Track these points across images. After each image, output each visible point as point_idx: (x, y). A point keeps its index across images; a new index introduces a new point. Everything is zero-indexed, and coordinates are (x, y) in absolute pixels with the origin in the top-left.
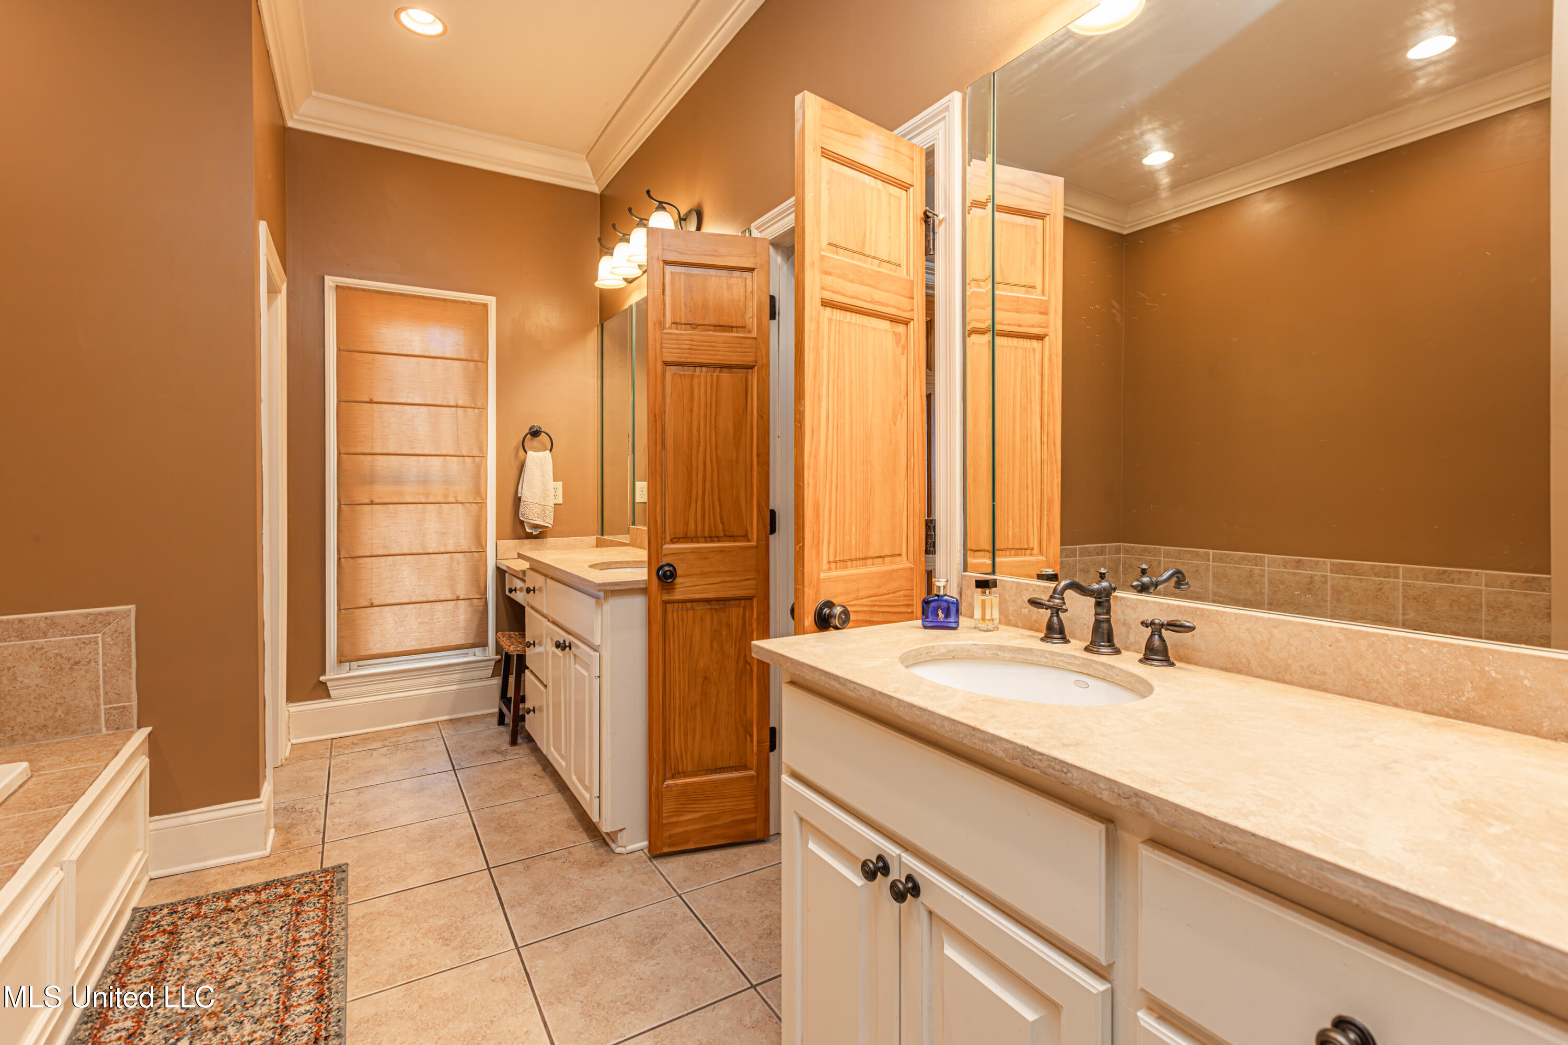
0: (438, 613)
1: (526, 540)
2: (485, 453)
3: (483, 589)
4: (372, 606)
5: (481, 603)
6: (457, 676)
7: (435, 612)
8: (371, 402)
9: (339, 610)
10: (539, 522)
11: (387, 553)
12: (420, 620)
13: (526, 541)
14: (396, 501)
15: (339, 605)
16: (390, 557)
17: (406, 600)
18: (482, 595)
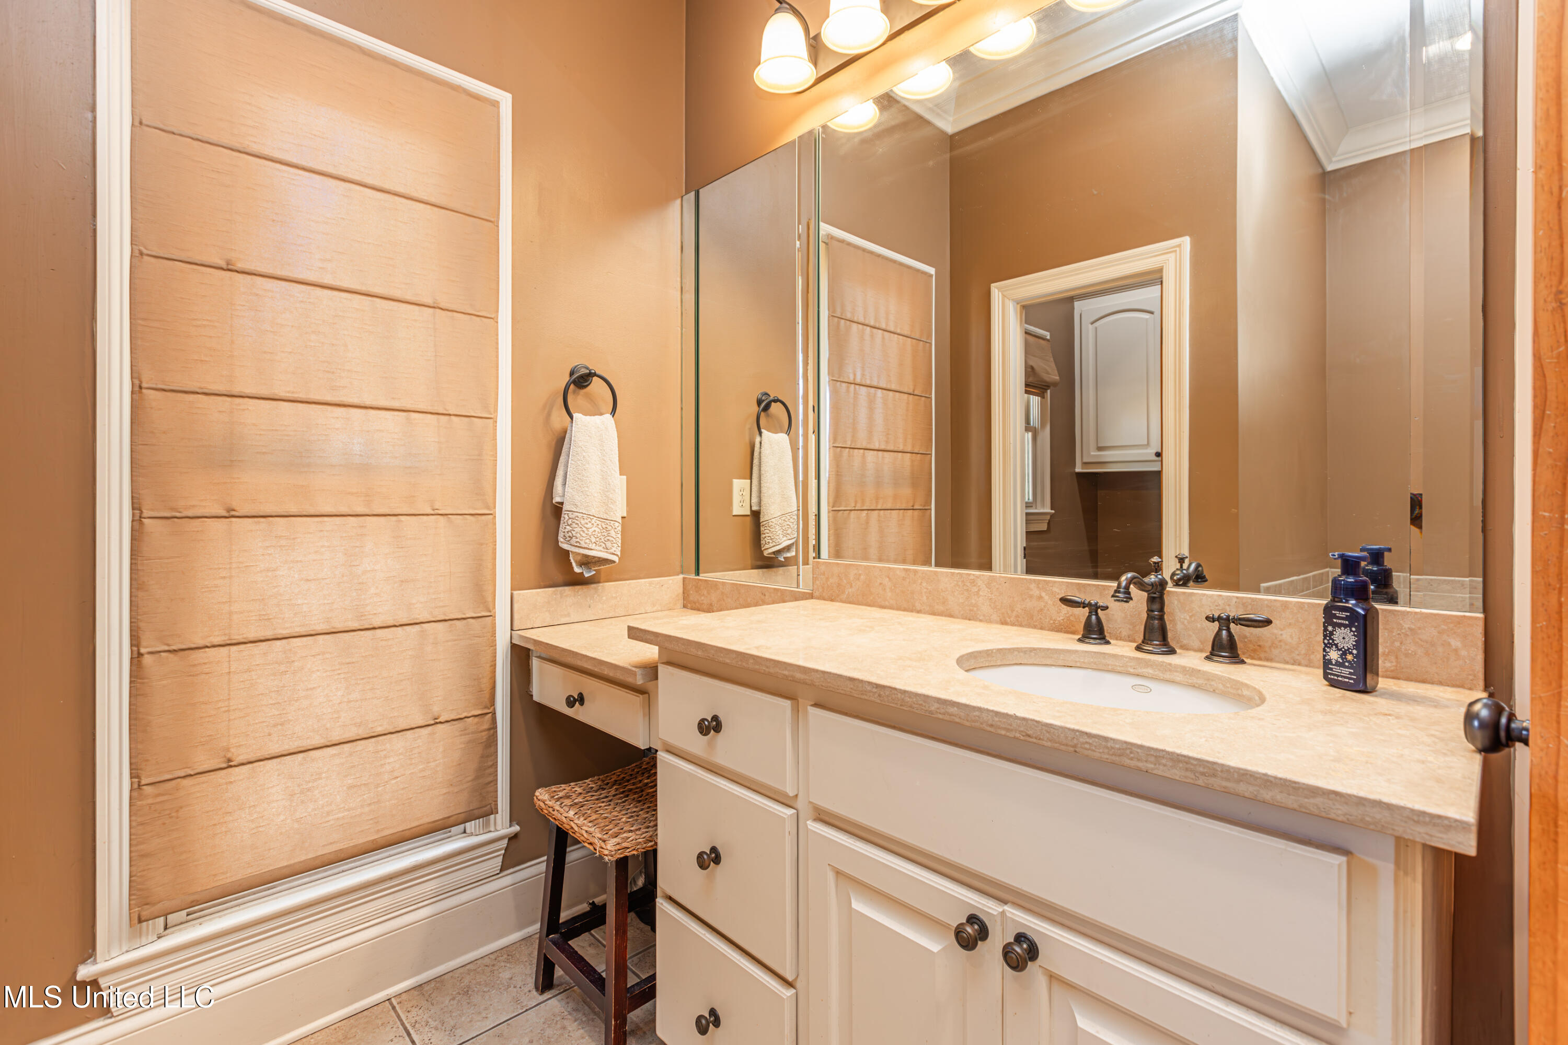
0: (392, 760)
1: (566, 588)
2: (492, 410)
3: (486, 694)
4: (229, 765)
5: (486, 723)
6: (430, 887)
7: (385, 757)
8: (229, 268)
9: (137, 787)
10: (597, 552)
11: (269, 634)
12: (350, 781)
13: (567, 590)
14: (294, 510)
15: (135, 774)
16: (278, 643)
17: (317, 741)
18: (486, 707)
